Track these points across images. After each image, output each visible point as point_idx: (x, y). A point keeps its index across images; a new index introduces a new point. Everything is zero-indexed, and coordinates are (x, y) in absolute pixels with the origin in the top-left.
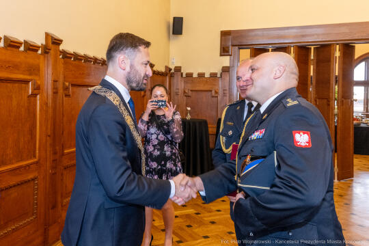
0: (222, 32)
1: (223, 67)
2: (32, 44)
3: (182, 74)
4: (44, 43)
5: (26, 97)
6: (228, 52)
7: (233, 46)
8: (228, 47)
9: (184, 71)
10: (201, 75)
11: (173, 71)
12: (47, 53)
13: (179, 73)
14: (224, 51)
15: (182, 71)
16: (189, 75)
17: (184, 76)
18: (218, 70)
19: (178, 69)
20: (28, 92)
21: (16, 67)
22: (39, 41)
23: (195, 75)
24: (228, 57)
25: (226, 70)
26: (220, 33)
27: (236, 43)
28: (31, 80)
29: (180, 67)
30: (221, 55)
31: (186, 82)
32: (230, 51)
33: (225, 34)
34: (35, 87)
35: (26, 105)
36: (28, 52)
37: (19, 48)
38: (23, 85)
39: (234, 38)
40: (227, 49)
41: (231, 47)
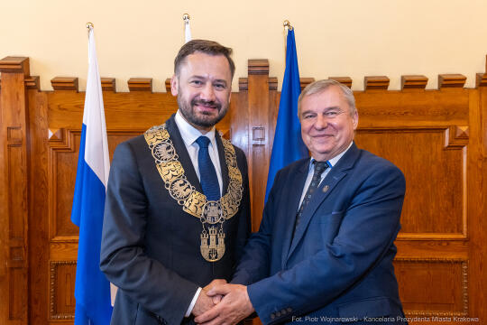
2: (446, 77)
5: (439, 150)
20: (443, 143)
21: (419, 112)
28: (449, 127)
34: (458, 135)
35: (440, 160)
36: (443, 89)
37: (424, 86)
38: (434, 135)
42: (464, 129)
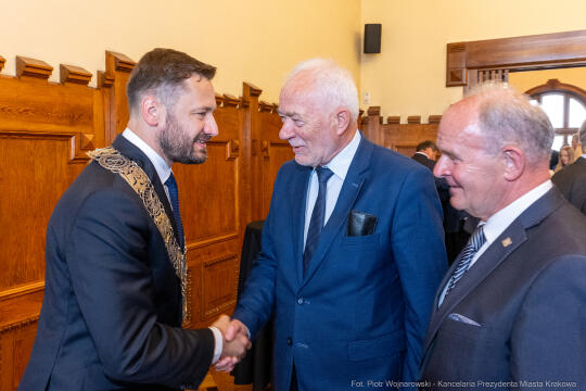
0: (448, 45)
2: (72, 70)
3: (381, 120)
4: (103, 69)
6: (460, 80)
7: (469, 68)
8: (461, 72)
9: (386, 114)
10: (414, 121)
11: (365, 114)
12: (109, 86)
13: (376, 118)
14: (453, 79)
15: (381, 115)
16: (394, 121)
17: (385, 122)
19: (374, 112)
20: (68, 154)
21: (42, 112)
22: (94, 65)
23: (404, 121)
24: (460, 89)
26: (446, 48)
27: (474, 63)
28: (75, 134)
29: (379, 108)
30: (448, 86)
31: (388, 133)
32: (464, 77)
33: (453, 49)
34: (84, 145)
35: (65, 177)
36: (67, 84)
37: (47, 77)
38: (59, 143)
39: (470, 56)
40: (458, 75)
41: (465, 70)
42: (90, 137)
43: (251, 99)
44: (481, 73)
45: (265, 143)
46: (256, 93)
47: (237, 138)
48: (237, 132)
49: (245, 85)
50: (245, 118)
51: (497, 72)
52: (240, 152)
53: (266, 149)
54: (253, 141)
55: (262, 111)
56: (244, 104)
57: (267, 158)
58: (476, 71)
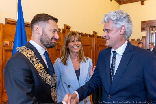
1: (143, 36)
7: (147, 27)
8: (145, 28)
14: (143, 29)
18: (140, 38)
24: (145, 32)
25: (144, 37)
26: (141, 22)
30: (142, 31)
32: (146, 29)
33: (143, 22)
39: (147, 24)
40: (144, 29)
41: (146, 28)
43: (95, 35)
44: (150, 28)
45: (98, 45)
46: (96, 33)
47: (92, 44)
48: (92, 43)
49: (94, 31)
50: (94, 39)
51: (154, 28)
52: (93, 47)
53: (98, 47)
54: (96, 45)
55: (97, 38)
56: (93, 36)
57: (98, 49)
58: (149, 28)
